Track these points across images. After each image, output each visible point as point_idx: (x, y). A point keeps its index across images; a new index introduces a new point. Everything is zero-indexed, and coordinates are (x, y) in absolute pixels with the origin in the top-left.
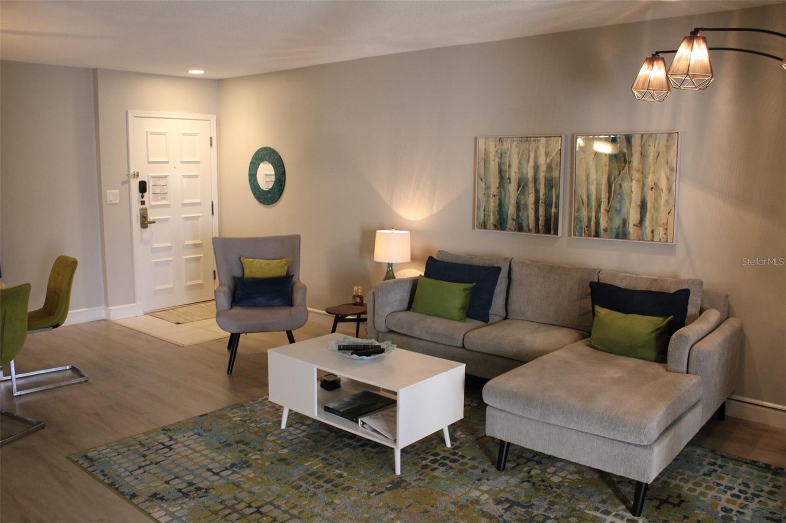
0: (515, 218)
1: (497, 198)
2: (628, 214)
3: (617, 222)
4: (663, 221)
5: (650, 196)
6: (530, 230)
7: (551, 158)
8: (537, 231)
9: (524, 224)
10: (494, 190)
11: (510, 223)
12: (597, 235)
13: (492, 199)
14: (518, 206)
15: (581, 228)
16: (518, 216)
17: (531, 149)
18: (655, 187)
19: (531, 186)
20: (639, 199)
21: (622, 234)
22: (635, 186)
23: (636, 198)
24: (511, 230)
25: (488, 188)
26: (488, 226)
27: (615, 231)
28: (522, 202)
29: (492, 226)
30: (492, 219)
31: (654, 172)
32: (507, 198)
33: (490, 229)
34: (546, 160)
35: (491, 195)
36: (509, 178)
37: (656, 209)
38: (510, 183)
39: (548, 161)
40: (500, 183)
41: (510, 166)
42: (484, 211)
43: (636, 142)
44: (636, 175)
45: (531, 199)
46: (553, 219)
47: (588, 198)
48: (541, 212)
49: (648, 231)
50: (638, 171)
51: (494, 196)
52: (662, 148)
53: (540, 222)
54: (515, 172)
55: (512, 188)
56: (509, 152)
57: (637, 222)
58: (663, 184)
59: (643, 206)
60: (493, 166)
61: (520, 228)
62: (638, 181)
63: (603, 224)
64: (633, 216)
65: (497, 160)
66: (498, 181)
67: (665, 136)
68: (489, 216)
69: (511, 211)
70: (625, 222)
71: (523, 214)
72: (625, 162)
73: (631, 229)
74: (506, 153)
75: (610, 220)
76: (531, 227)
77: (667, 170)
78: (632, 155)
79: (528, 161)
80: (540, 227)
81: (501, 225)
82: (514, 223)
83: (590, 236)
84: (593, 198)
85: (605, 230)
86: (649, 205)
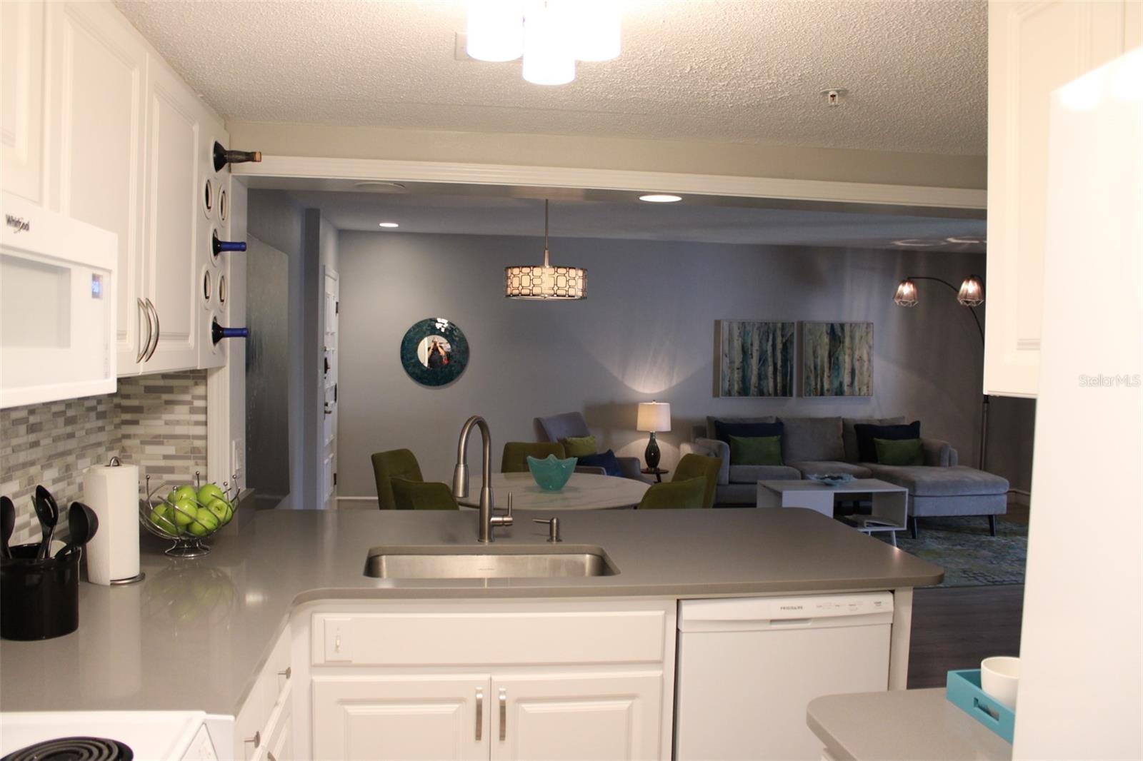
0: (757, 385)
1: (741, 370)
2: (843, 379)
3: (836, 384)
4: (866, 381)
5: (857, 365)
6: (770, 395)
7: (786, 338)
8: (776, 394)
9: (765, 390)
10: (737, 364)
11: (753, 389)
12: (822, 394)
13: (736, 372)
14: (760, 377)
15: (810, 390)
16: (759, 384)
17: (769, 331)
18: (860, 359)
19: (770, 360)
20: (850, 367)
21: (839, 392)
22: (847, 359)
23: (847, 366)
24: (754, 395)
25: (732, 362)
26: (733, 394)
27: (835, 390)
28: (763, 373)
29: (736, 394)
30: (736, 387)
31: (859, 349)
32: (750, 370)
33: (734, 396)
34: (782, 341)
35: (735, 369)
36: (752, 354)
37: (861, 374)
38: (752, 358)
39: (784, 341)
40: (743, 358)
41: (752, 345)
42: (729, 381)
43: (847, 328)
44: (848, 351)
45: (771, 369)
46: (788, 385)
47: (815, 368)
48: (779, 379)
49: (857, 389)
50: (849, 348)
51: (738, 369)
52: (864, 334)
53: (778, 388)
54: (757, 350)
55: (754, 362)
56: (750, 334)
57: (849, 384)
58: (865, 357)
59: (853, 373)
60: (737, 344)
61: (761, 393)
62: (849, 355)
63: (826, 386)
64: (847, 380)
65: (740, 339)
66: (742, 356)
67: (865, 326)
68: (733, 385)
69: (754, 379)
70: (841, 384)
71: (764, 383)
72: (840, 342)
73: (846, 388)
74: (748, 334)
75: (831, 383)
76: (771, 392)
77: (867, 347)
78: (844, 337)
79: (768, 341)
80: (779, 391)
81: (744, 391)
82: (756, 390)
83: (817, 395)
84: (819, 368)
85: (828, 390)
86: (857, 372)
